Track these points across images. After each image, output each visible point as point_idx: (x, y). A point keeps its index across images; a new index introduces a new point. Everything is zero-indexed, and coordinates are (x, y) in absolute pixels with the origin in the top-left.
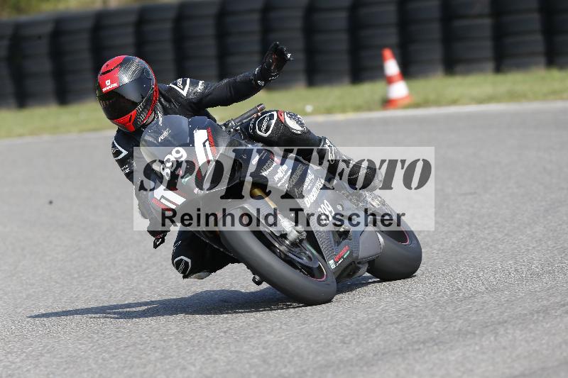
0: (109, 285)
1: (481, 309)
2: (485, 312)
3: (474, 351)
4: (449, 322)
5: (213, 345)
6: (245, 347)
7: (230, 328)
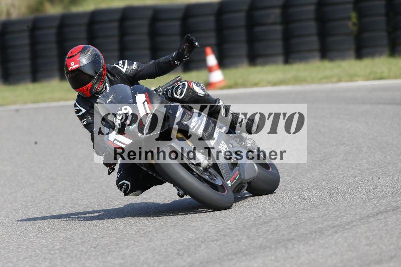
0: (12, 215)
1: (275, 230)
2: (278, 232)
3: (271, 260)
4: (253, 240)
5: (86, 257)
6: (109, 258)
7: (98, 245)
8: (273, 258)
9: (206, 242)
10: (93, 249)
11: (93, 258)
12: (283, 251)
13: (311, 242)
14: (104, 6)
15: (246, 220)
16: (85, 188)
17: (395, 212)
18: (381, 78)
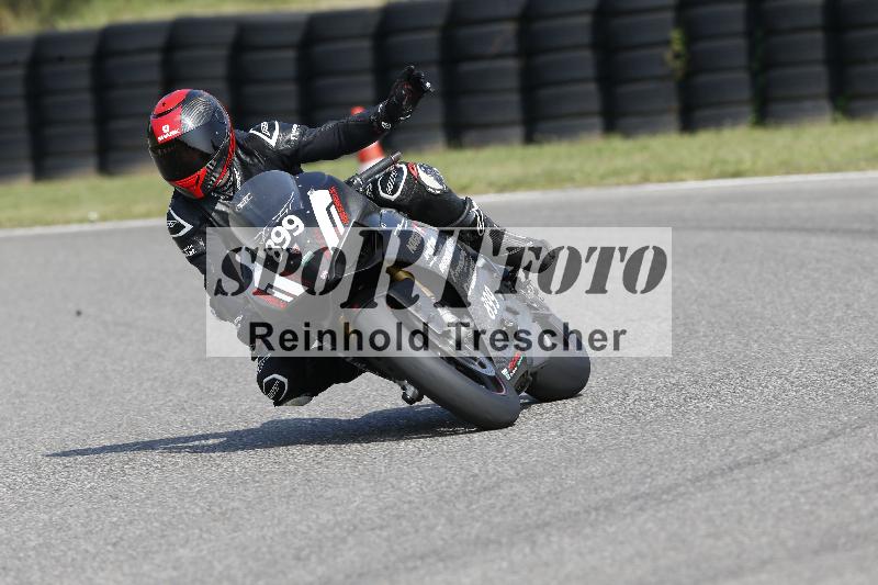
1: (509, 506)
2: (516, 510)
3: (500, 569)
4: (461, 526)
5: (95, 564)
6: (146, 568)
7: (121, 538)
8: (505, 565)
9: (357, 532)
10: (109, 548)
11: (110, 567)
12: (527, 550)
13: (588, 530)
14: (128, 16)
15: (444, 484)
16: (92, 416)
17: (769, 463)
18: (737, 174)
